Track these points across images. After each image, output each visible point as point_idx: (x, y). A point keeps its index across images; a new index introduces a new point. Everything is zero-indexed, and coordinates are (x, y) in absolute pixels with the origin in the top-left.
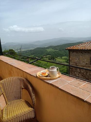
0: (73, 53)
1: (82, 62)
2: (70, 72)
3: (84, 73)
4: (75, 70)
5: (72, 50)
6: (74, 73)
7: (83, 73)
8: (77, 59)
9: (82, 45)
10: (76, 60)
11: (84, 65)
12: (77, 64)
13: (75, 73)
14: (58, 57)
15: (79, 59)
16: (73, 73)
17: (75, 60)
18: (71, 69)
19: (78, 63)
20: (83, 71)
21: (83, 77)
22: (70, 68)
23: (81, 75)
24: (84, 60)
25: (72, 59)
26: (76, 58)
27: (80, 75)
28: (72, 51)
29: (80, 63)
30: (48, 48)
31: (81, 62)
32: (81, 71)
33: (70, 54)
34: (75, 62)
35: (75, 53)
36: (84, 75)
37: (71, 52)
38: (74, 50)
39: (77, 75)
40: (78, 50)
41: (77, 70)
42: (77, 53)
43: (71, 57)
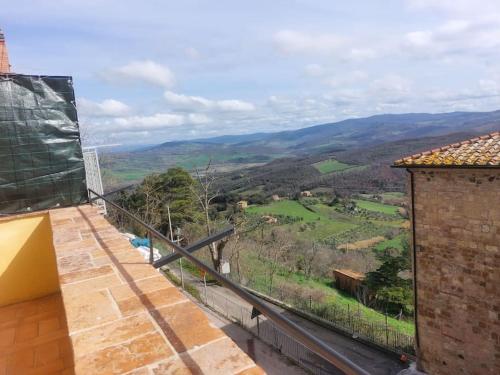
0: (431, 183)
1: (477, 222)
2: (419, 266)
3: (491, 276)
4: (445, 256)
5: (423, 166)
6: (439, 269)
7: (485, 275)
8: (452, 208)
9: (471, 143)
10: (448, 211)
11: (489, 236)
12: (454, 231)
13: (443, 274)
14: (364, 196)
15: (460, 209)
16: (433, 271)
17: (440, 211)
18: (421, 254)
19: (454, 224)
20: (485, 264)
21: (487, 291)
22: (418, 249)
23: (475, 282)
24: (485, 215)
25: (425, 208)
26: (444, 204)
27: (469, 280)
28: (424, 173)
29: (468, 227)
31: (471, 221)
32: (472, 266)
33: (418, 185)
34: (443, 222)
35: (438, 182)
36: (489, 285)
37: (420, 178)
38: (433, 166)
39: (456, 282)
40: (453, 166)
41: (452, 257)
42: (451, 182)
43: (421, 197)
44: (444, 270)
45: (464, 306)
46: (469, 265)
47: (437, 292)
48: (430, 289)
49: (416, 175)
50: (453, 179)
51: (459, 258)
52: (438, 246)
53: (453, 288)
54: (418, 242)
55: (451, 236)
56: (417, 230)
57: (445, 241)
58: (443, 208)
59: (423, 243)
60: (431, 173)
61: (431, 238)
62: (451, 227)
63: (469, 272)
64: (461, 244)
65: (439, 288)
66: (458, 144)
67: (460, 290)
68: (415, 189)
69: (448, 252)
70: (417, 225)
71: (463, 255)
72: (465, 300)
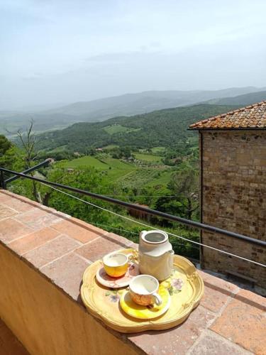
0: (215, 141)
1: (245, 167)
2: (204, 200)
3: (252, 203)
4: (223, 192)
5: (211, 129)
6: (218, 202)
7: (248, 203)
8: (229, 159)
10: (226, 161)
11: (253, 177)
12: (229, 174)
13: (220, 204)
14: (140, 150)
15: (234, 159)
16: (214, 203)
17: (221, 161)
18: (206, 192)
19: (230, 169)
20: (249, 195)
21: (249, 213)
22: (204, 188)
23: (242, 208)
24: (250, 163)
25: (210, 159)
26: (224, 156)
27: (239, 207)
28: (210, 134)
29: (239, 171)
30: (109, 123)
31: (241, 167)
32: (240, 197)
33: (206, 143)
34: (221, 169)
35: (220, 141)
36: (251, 210)
37: (207, 137)
38: (218, 129)
39: (229, 209)
40: (232, 129)
41: (227, 192)
42: (229, 140)
43: (208, 151)
44: (221, 201)
45: (234, 225)
46: (238, 197)
47: (216, 217)
48: (211, 216)
49: (204, 136)
50: (231, 138)
51: (232, 193)
52: (218, 185)
53: (227, 213)
54: (204, 184)
55: (228, 178)
56: (204, 175)
57: (223, 182)
58: (222, 159)
59: (208, 184)
60: (216, 134)
61: (213, 181)
62: (227, 172)
63: (238, 202)
64: (234, 183)
65: (217, 214)
66: (231, 112)
67: (232, 214)
68: (204, 146)
69: (224, 189)
70: (204, 172)
71: (235, 191)
72: (234, 221)
